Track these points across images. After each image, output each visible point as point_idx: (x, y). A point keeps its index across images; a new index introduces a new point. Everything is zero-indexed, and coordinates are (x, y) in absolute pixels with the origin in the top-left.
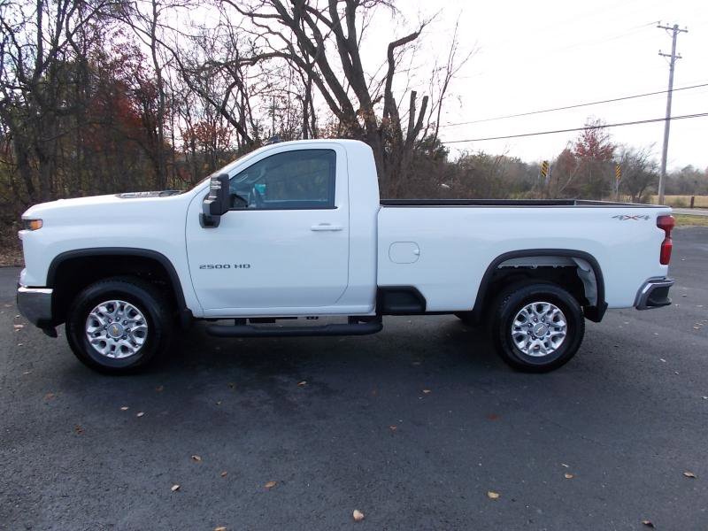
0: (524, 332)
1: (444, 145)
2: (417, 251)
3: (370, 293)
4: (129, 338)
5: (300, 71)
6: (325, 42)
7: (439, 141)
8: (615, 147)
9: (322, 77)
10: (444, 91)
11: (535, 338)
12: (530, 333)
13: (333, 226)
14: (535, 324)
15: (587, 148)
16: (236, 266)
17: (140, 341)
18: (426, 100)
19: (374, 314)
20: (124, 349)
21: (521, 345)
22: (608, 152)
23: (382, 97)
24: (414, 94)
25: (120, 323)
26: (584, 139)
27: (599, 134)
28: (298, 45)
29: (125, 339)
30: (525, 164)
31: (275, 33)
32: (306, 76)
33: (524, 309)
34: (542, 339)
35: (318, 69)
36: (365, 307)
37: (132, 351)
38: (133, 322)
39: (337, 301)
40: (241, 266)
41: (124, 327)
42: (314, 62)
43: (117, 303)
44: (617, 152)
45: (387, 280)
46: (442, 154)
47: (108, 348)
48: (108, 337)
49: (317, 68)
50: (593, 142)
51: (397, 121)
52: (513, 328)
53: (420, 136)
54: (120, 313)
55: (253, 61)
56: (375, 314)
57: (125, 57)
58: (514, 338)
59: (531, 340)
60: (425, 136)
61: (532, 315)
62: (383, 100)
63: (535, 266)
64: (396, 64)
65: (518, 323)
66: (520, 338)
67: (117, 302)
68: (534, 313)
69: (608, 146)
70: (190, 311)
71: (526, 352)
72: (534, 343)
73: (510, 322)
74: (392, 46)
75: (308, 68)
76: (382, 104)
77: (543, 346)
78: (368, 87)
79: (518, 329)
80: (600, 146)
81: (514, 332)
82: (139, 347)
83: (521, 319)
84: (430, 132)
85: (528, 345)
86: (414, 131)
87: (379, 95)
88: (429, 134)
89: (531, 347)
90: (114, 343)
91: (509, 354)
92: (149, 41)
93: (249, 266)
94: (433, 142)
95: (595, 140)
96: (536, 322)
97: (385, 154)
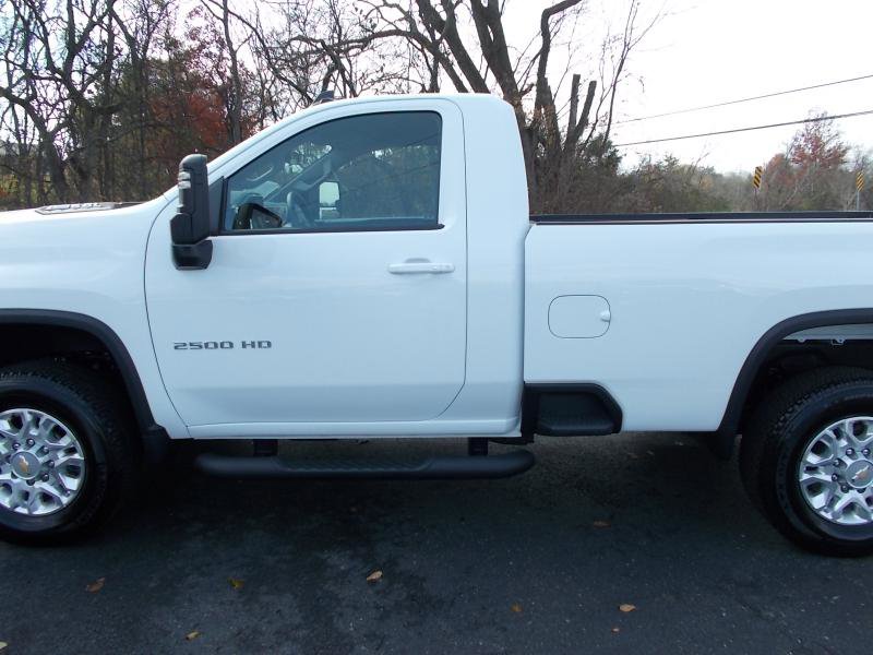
0: (824, 476)
1: (617, 148)
2: (606, 314)
3: (511, 396)
4: (52, 479)
5: (422, 51)
6: (456, 11)
7: (610, 143)
8: (848, 149)
9: (451, 57)
10: (620, 70)
11: (847, 489)
12: (838, 478)
13: (436, 265)
14: (849, 462)
15: (809, 151)
16: (244, 345)
17: (72, 484)
18: (593, 85)
19: (517, 434)
20: (47, 498)
21: (818, 501)
22: (837, 156)
23: (532, 85)
24: (576, 78)
25: (33, 451)
26: (803, 139)
27: (825, 132)
28: (420, 15)
29: (45, 480)
30: (721, 176)
31: (391, 6)
32: (431, 57)
33: (828, 431)
34: (861, 491)
35: (447, 46)
36: (502, 423)
37: (60, 502)
38: (58, 449)
39: (445, 411)
40: (253, 345)
41: (41, 460)
42: (441, 39)
43: (27, 414)
44: (850, 156)
45: (544, 371)
46: (614, 160)
47: (15, 496)
48: (14, 476)
49: (444, 46)
50: (817, 143)
51: (553, 117)
52: (803, 467)
53: (584, 137)
54: (34, 432)
55: (364, 43)
56: (519, 435)
57: (202, 46)
58: (804, 488)
59: (838, 492)
60: (590, 136)
61: (843, 443)
62: (534, 88)
63: (841, 339)
64: (552, 34)
65: (812, 459)
66: (816, 488)
67: (25, 411)
68: (849, 439)
69: (839, 147)
70: (162, 430)
71: (829, 516)
72: (846, 499)
73: (798, 456)
74: (547, 14)
75: (433, 47)
76: (533, 94)
77: (865, 504)
78: (513, 69)
79: (812, 469)
80: (827, 148)
81: (805, 477)
82: (71, 497)
83: (819, 449)
84: (600, 130)
85: (832, 502)
86: (576, 130)
87: (529, 82)
88: (596, 135)
89: (838, 506)
90: (27, 487)
91: (794, 520)
92: (220, 13)
93: (269, 344)
94: (603, 144)
95: (818, 139)
96: (851, 456)
97: (536, 161)
